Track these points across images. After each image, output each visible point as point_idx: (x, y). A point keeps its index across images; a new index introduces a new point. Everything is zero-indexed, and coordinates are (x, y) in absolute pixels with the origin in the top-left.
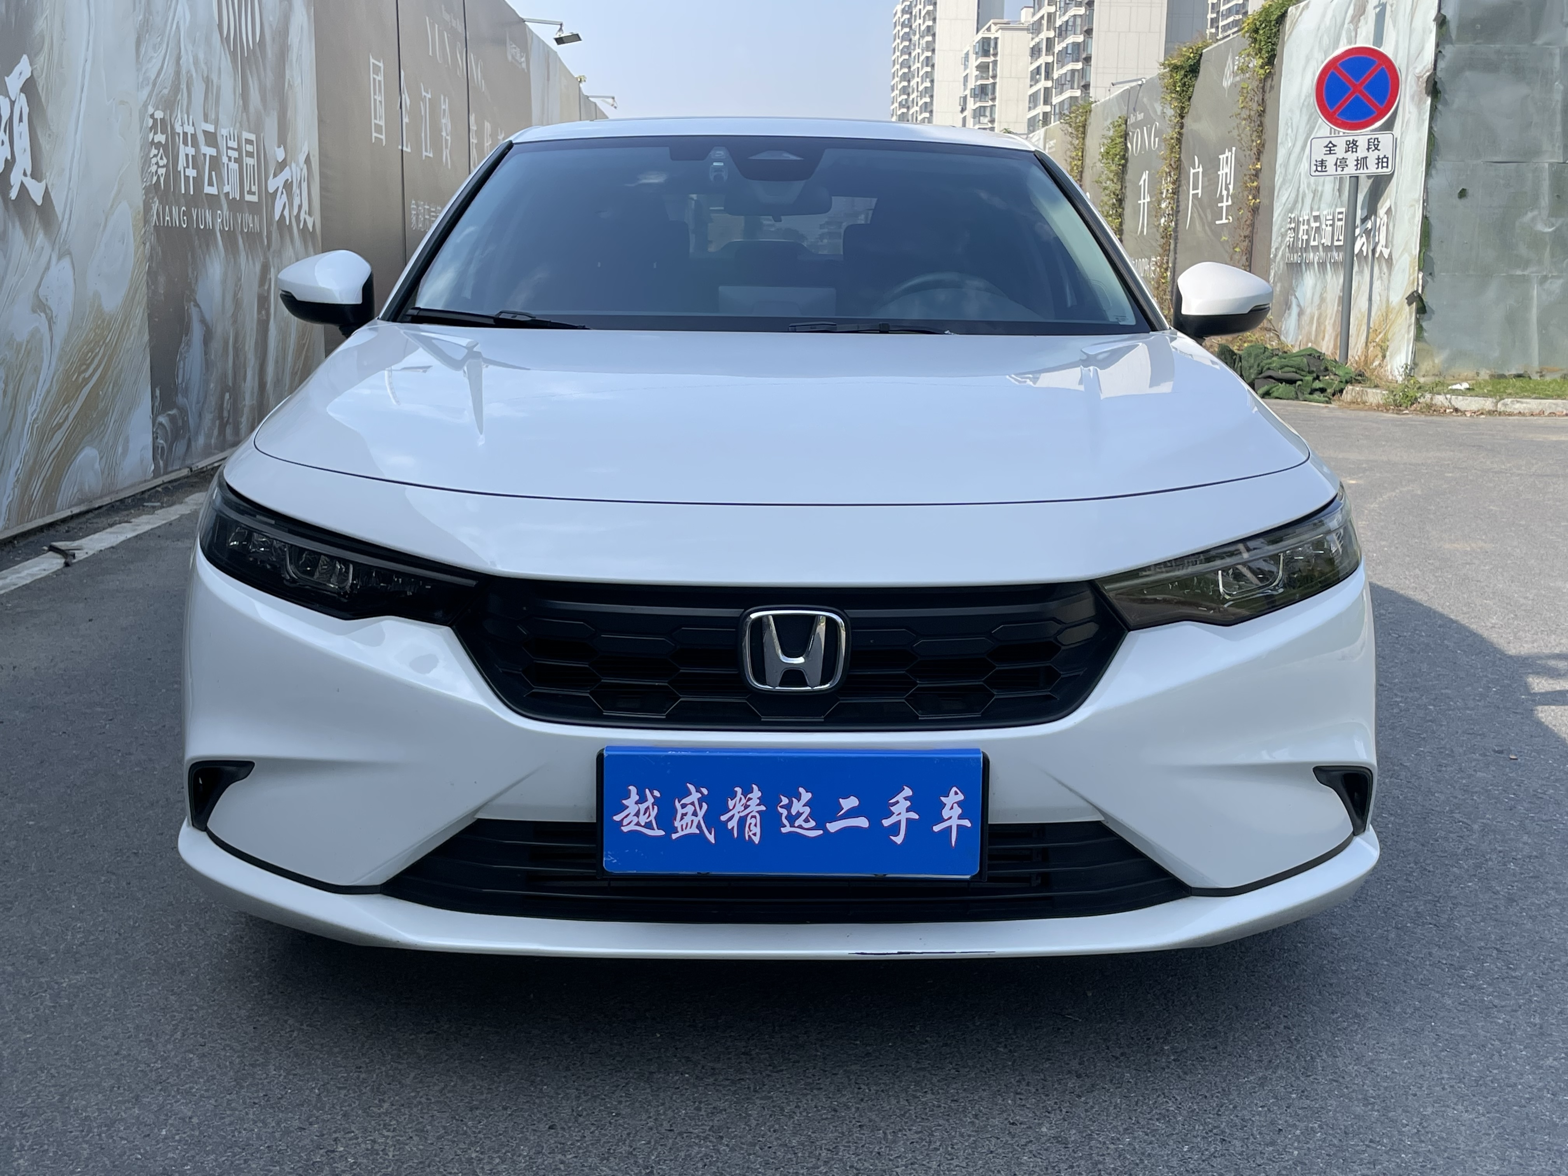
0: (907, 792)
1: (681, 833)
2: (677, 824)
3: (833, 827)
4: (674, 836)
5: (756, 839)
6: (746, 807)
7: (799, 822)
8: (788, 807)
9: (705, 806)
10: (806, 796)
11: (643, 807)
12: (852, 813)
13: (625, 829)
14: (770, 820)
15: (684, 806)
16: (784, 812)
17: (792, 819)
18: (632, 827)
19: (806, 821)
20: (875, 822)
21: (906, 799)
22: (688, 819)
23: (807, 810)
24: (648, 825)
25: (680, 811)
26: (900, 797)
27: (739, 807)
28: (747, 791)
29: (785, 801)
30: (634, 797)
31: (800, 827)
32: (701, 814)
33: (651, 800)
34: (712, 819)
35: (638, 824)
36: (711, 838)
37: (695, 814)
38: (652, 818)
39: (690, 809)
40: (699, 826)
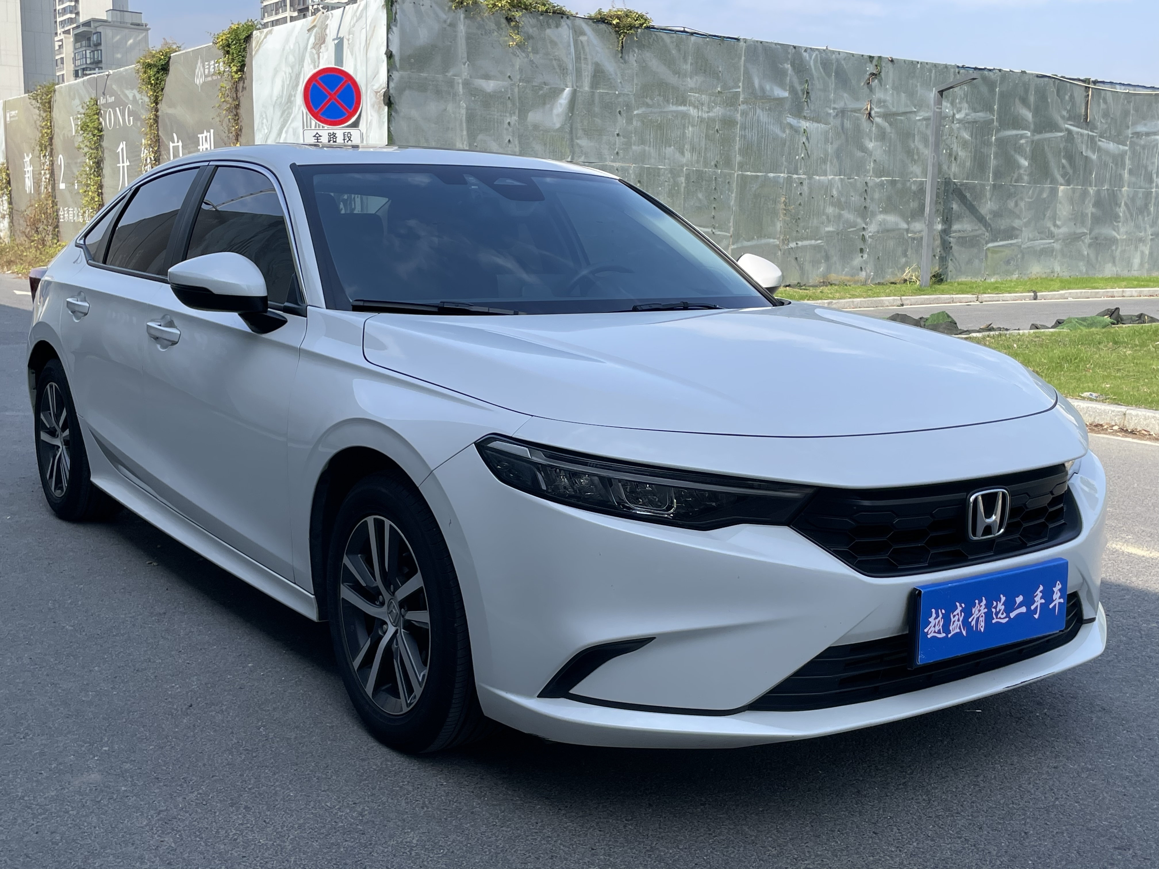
0: (1041, 588)
1: (952, 633)
2: (951, 628)
3: (1012, 615)
4: (949, 636)
5: (982, 630)
6: (979, 611)
7: (1000, 615)
8: (996, 608)
9: (963, 614)
10: (1003, 599)
11: (937, 620)
12: (1021, 605)
13: (929, 636)
14: (988, 616)
15: (954, 616)
16: (994, 610)
17: (997, 614)
18: (933, 634)
19: (1002, 614)
20: (1029, 608)
21: (1041, 592)
22: (955, 624)
23: (1003, 607)
24: (939, 632)
25: (953, 620)
26: (1038, 592)
27: (977, 612)
28: (980, 601)
29: (995, 603)
30: (934, 615)
31: (1000, 618)
32: (961, 619)
33: (941, 616)
34: (966, 623)
35: (935, 632)
36: (964, 633)
37: (959, 620)
38: (941, 627)
39: (957, 617)
40: (960, 628)
